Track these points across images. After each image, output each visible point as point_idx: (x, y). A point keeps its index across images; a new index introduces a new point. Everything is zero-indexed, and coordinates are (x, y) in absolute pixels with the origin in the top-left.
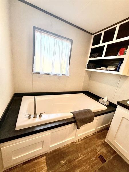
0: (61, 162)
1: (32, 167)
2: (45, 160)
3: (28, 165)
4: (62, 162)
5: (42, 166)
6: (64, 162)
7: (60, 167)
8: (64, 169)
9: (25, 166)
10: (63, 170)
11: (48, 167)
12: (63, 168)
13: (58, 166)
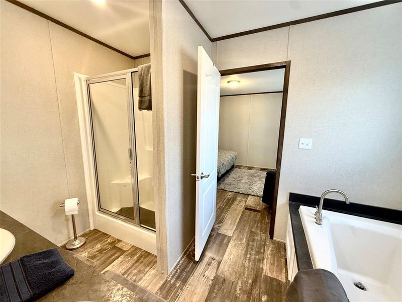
0: (266, 296)
1: (278, 264)
2: (280, 279)
3: (283, 264)
4: (265, 298)
5: (275, 273)
6: (263, 299)
7: (260, 290)
8: (255, 292)
9: (283, 260)
10: (255, 290)
11: (268, 278)
12: (257, 292)
13: (263, 289)
